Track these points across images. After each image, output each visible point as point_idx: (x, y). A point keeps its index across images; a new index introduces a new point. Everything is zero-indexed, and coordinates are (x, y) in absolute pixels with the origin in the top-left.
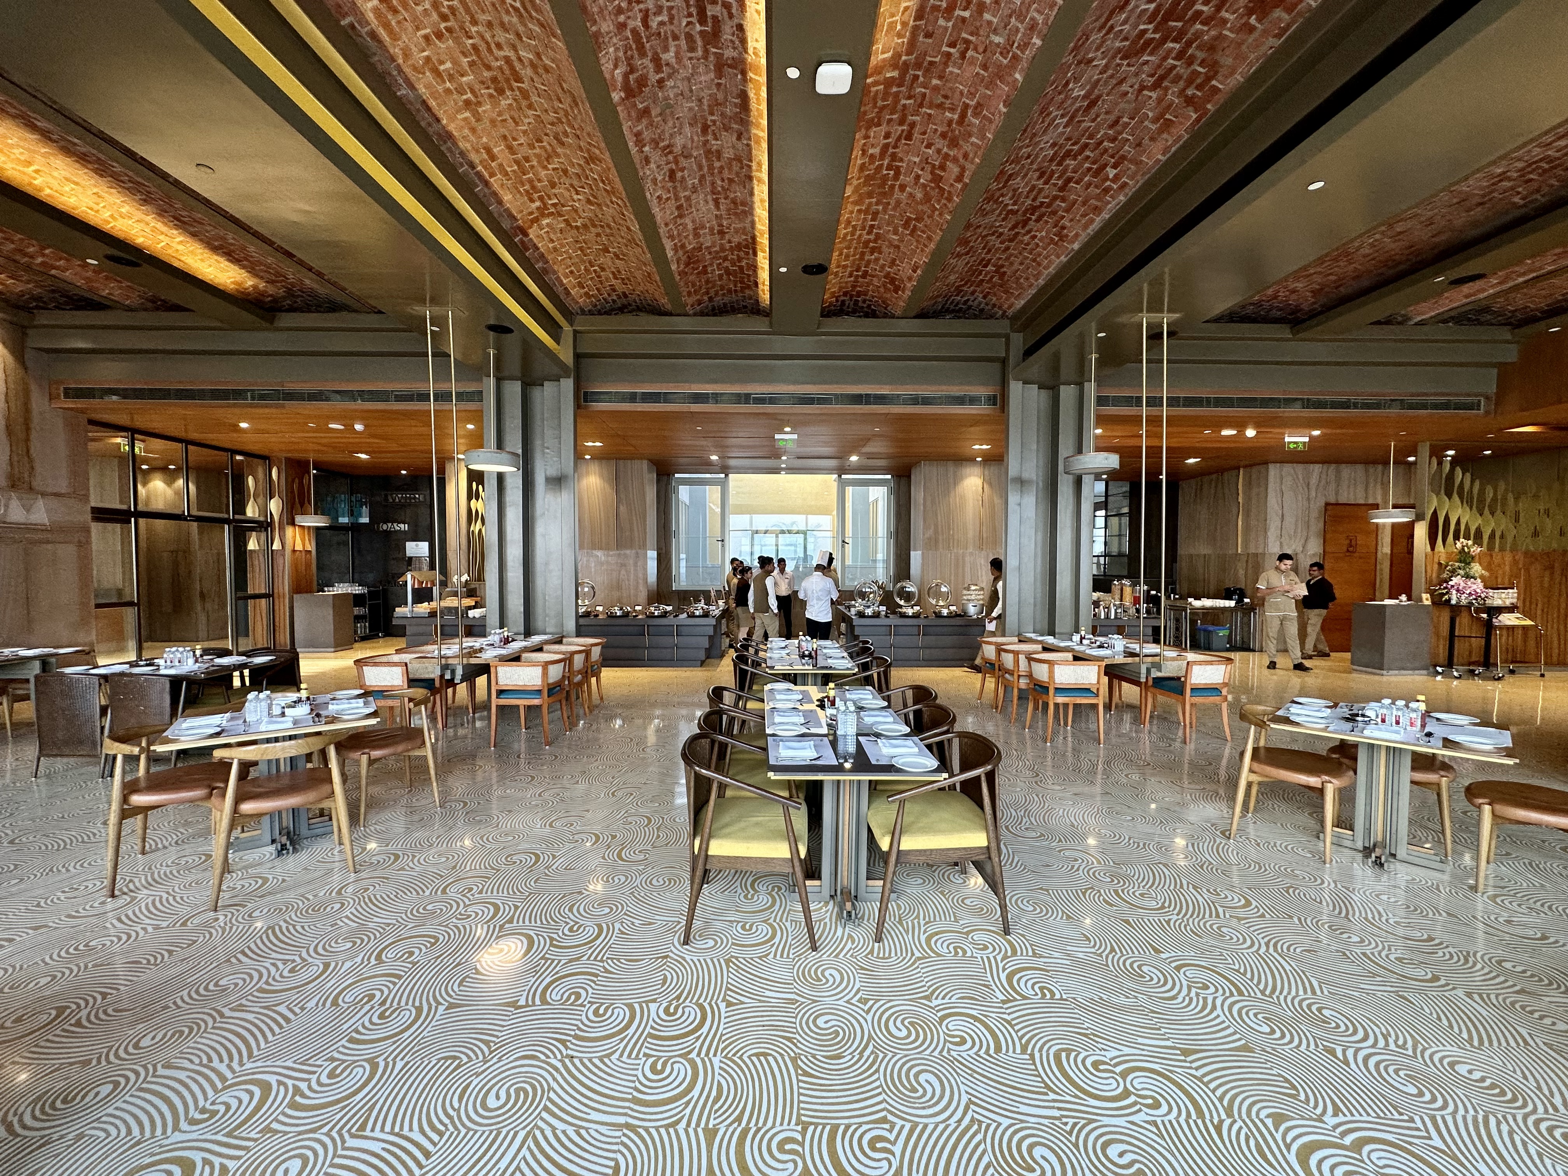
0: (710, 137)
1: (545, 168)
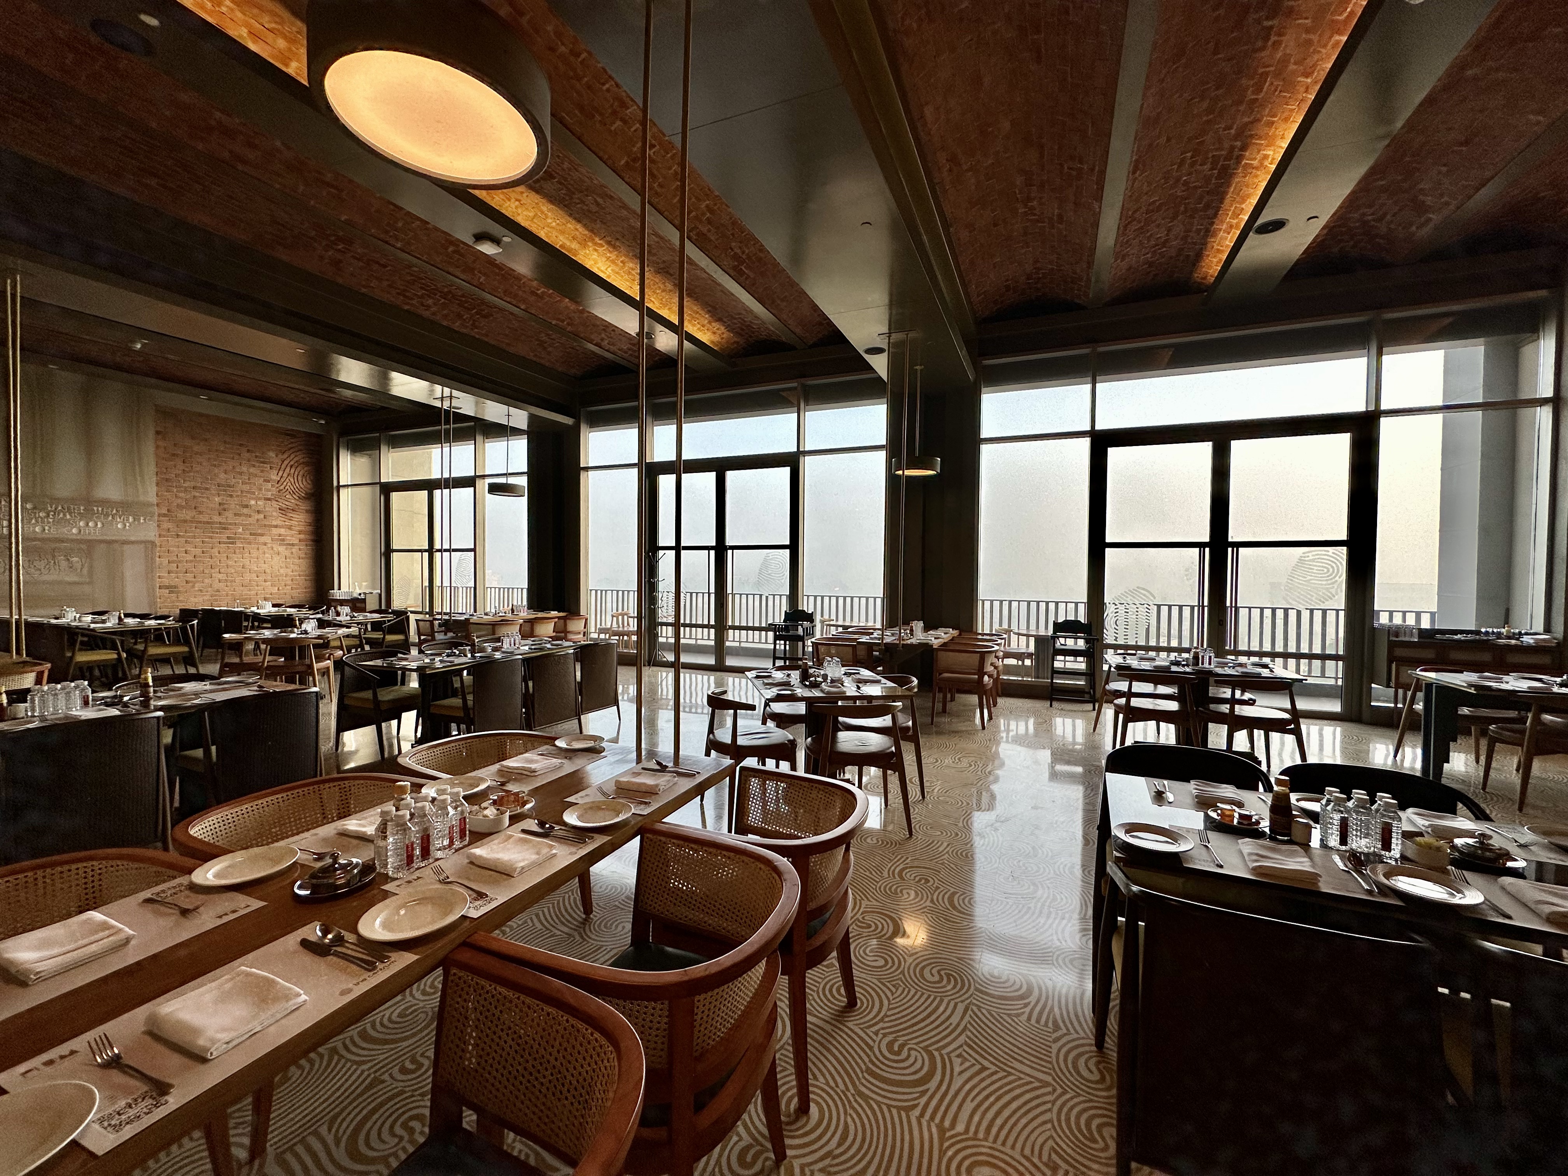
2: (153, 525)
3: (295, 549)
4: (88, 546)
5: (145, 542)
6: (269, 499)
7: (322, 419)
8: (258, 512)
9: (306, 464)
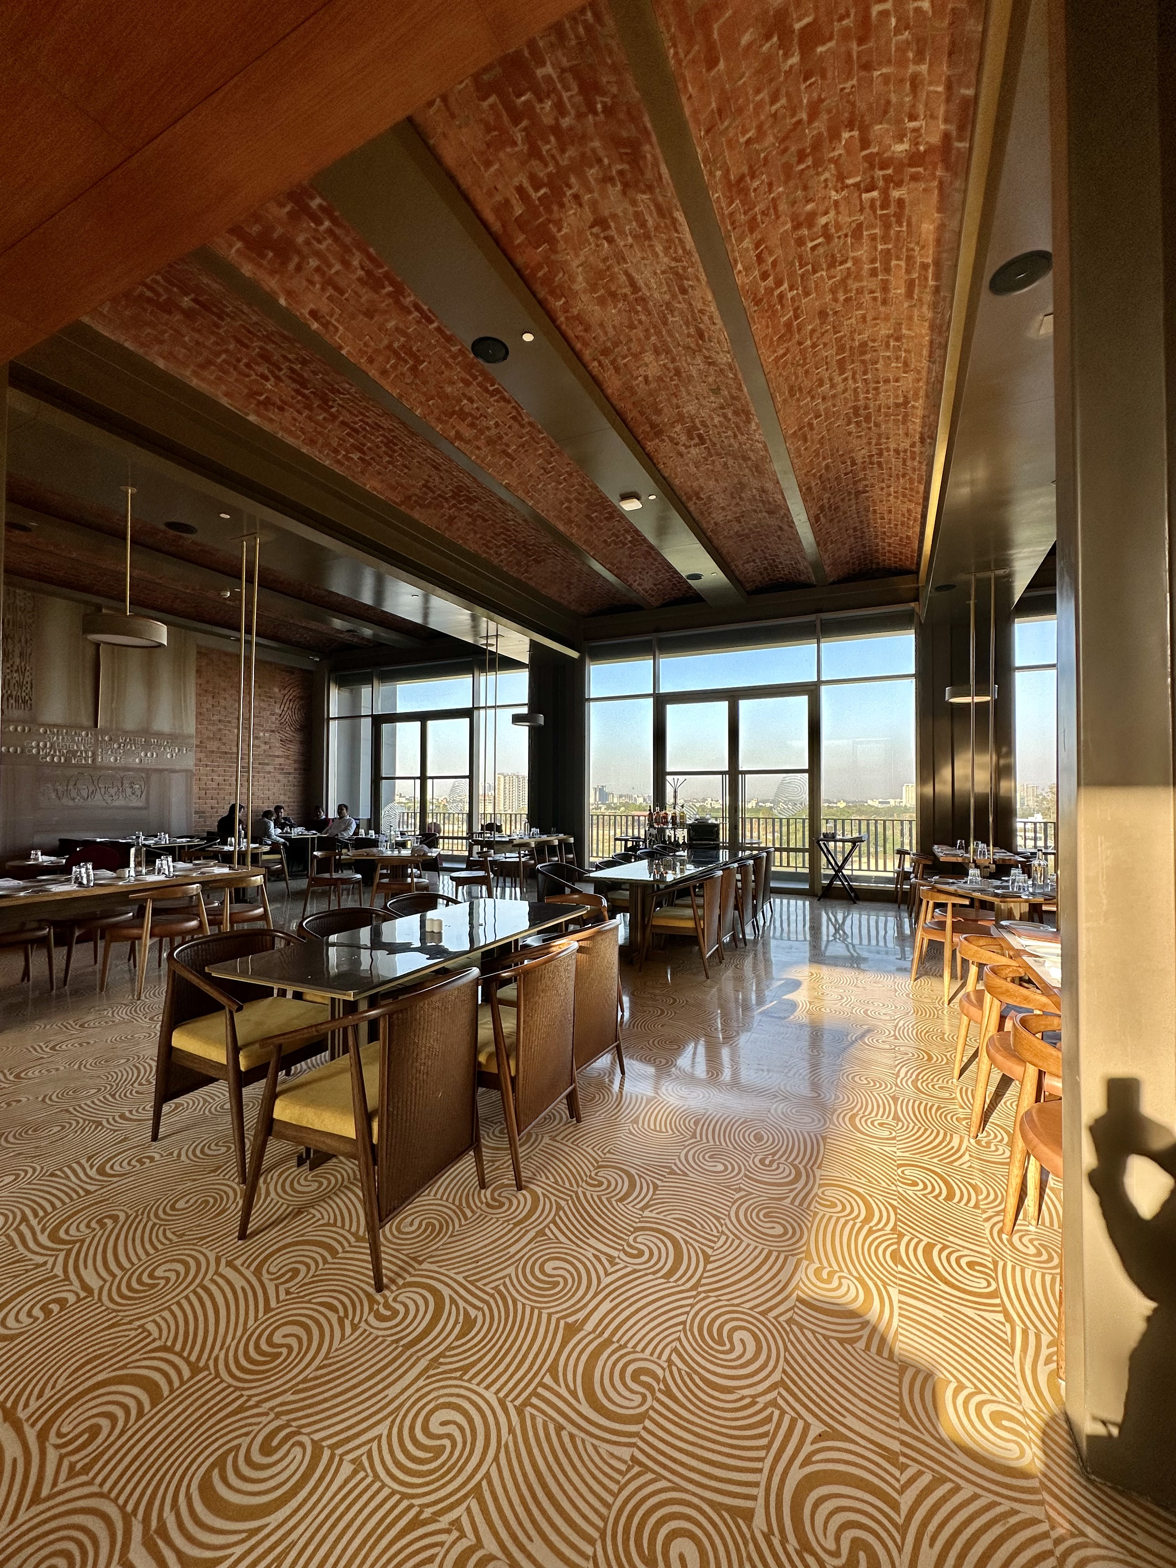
1: (856, 261)
2: (192, 754)
3: (291, 777)
4: (147, 773)
5: (186, 771)
6: (273, 731)
7: (317, 656)
8: (265, 743)
9: (301, 698)
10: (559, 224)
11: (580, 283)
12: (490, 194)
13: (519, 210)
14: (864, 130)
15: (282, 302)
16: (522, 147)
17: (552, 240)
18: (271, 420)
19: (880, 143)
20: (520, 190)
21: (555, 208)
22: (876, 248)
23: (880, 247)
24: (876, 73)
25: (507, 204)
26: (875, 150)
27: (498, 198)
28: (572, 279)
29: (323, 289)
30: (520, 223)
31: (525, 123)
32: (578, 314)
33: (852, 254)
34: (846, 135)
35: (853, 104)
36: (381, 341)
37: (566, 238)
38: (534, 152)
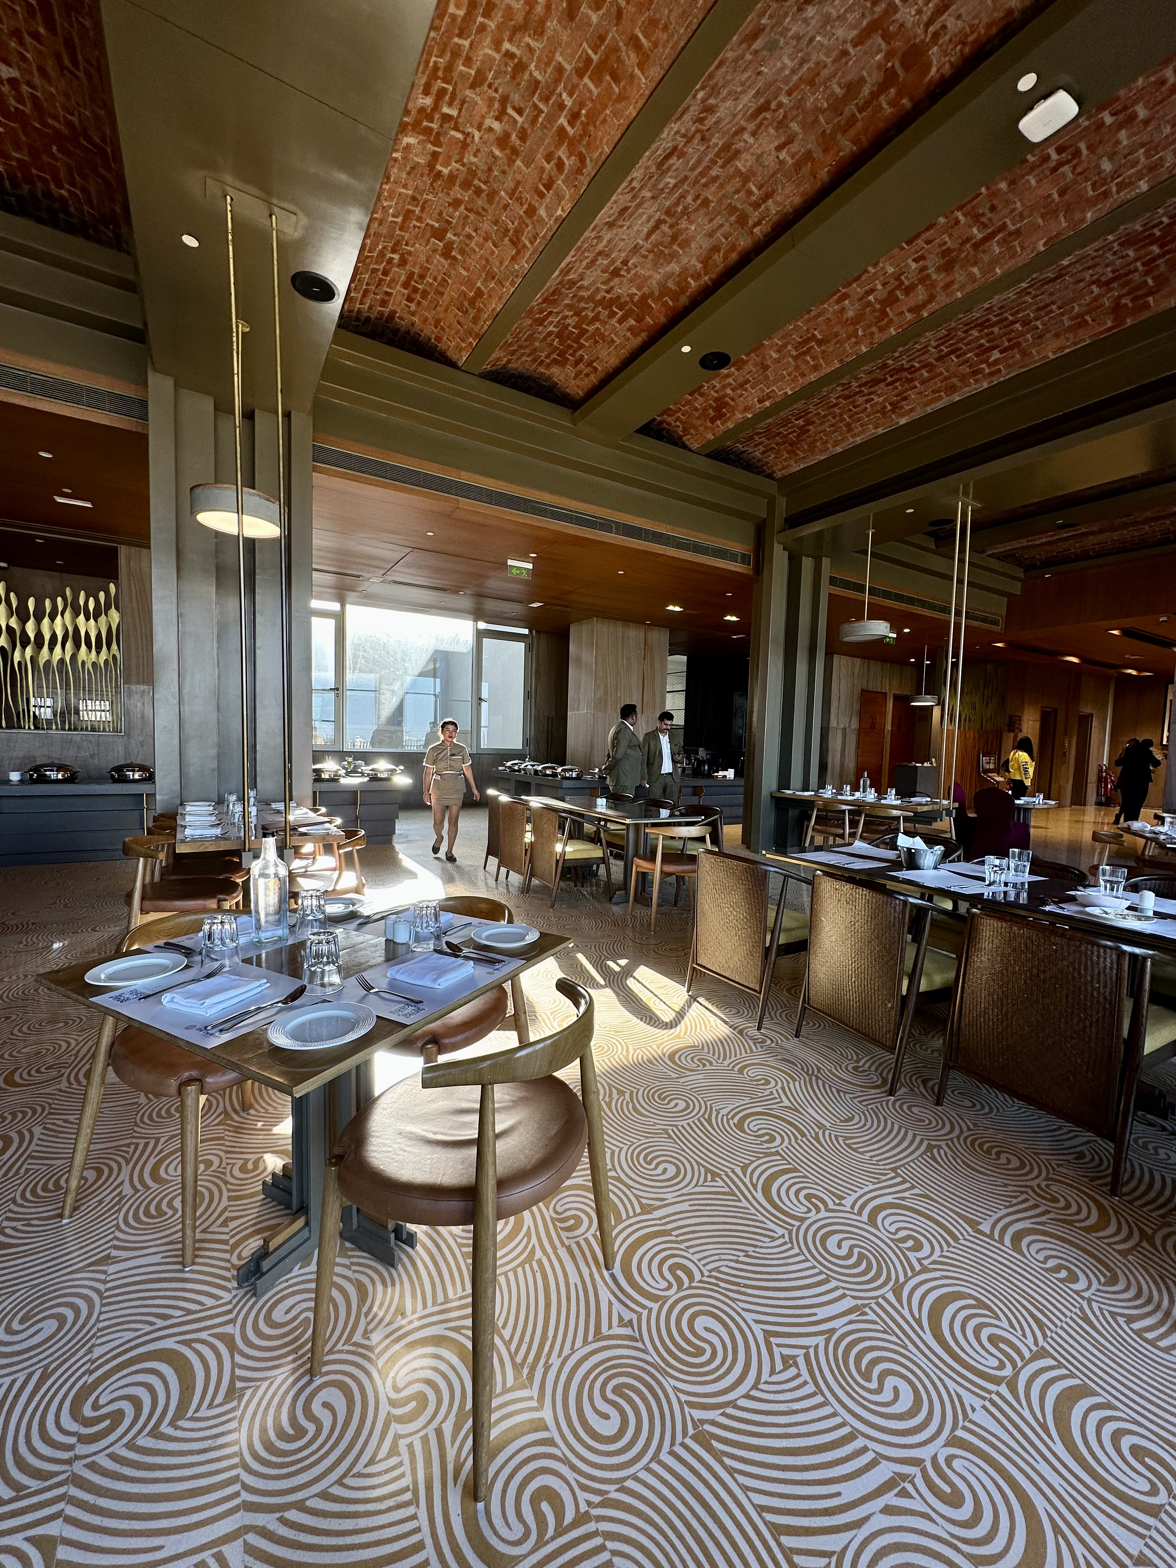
0: (751, 127)
1: (497, 44)
10: (631, 296)
11: (674, 267)
12: (628, 339)
13: (632, 322)
14: (431, 166)
15: (750, 416)
16: (598, 325)
17: (644, 298)
18: (912, 410)
19: (424, 148)
20: (620, 321)
21: (622, 300)
22: (471, 44)
23: (466, 43)
24: (410, 192)
25: (630, 329)
26: (429, 146)
27: (628, 334)
28: (670, 275)
29: (746, 390)
30: (639, 320)
31: (584, 326)
32: (702, 262)
33: (497, 56)
34: (446, 171)
35: (432, 184)
36: (789, 363)
37: (639, 288)
38: (596, 319)
